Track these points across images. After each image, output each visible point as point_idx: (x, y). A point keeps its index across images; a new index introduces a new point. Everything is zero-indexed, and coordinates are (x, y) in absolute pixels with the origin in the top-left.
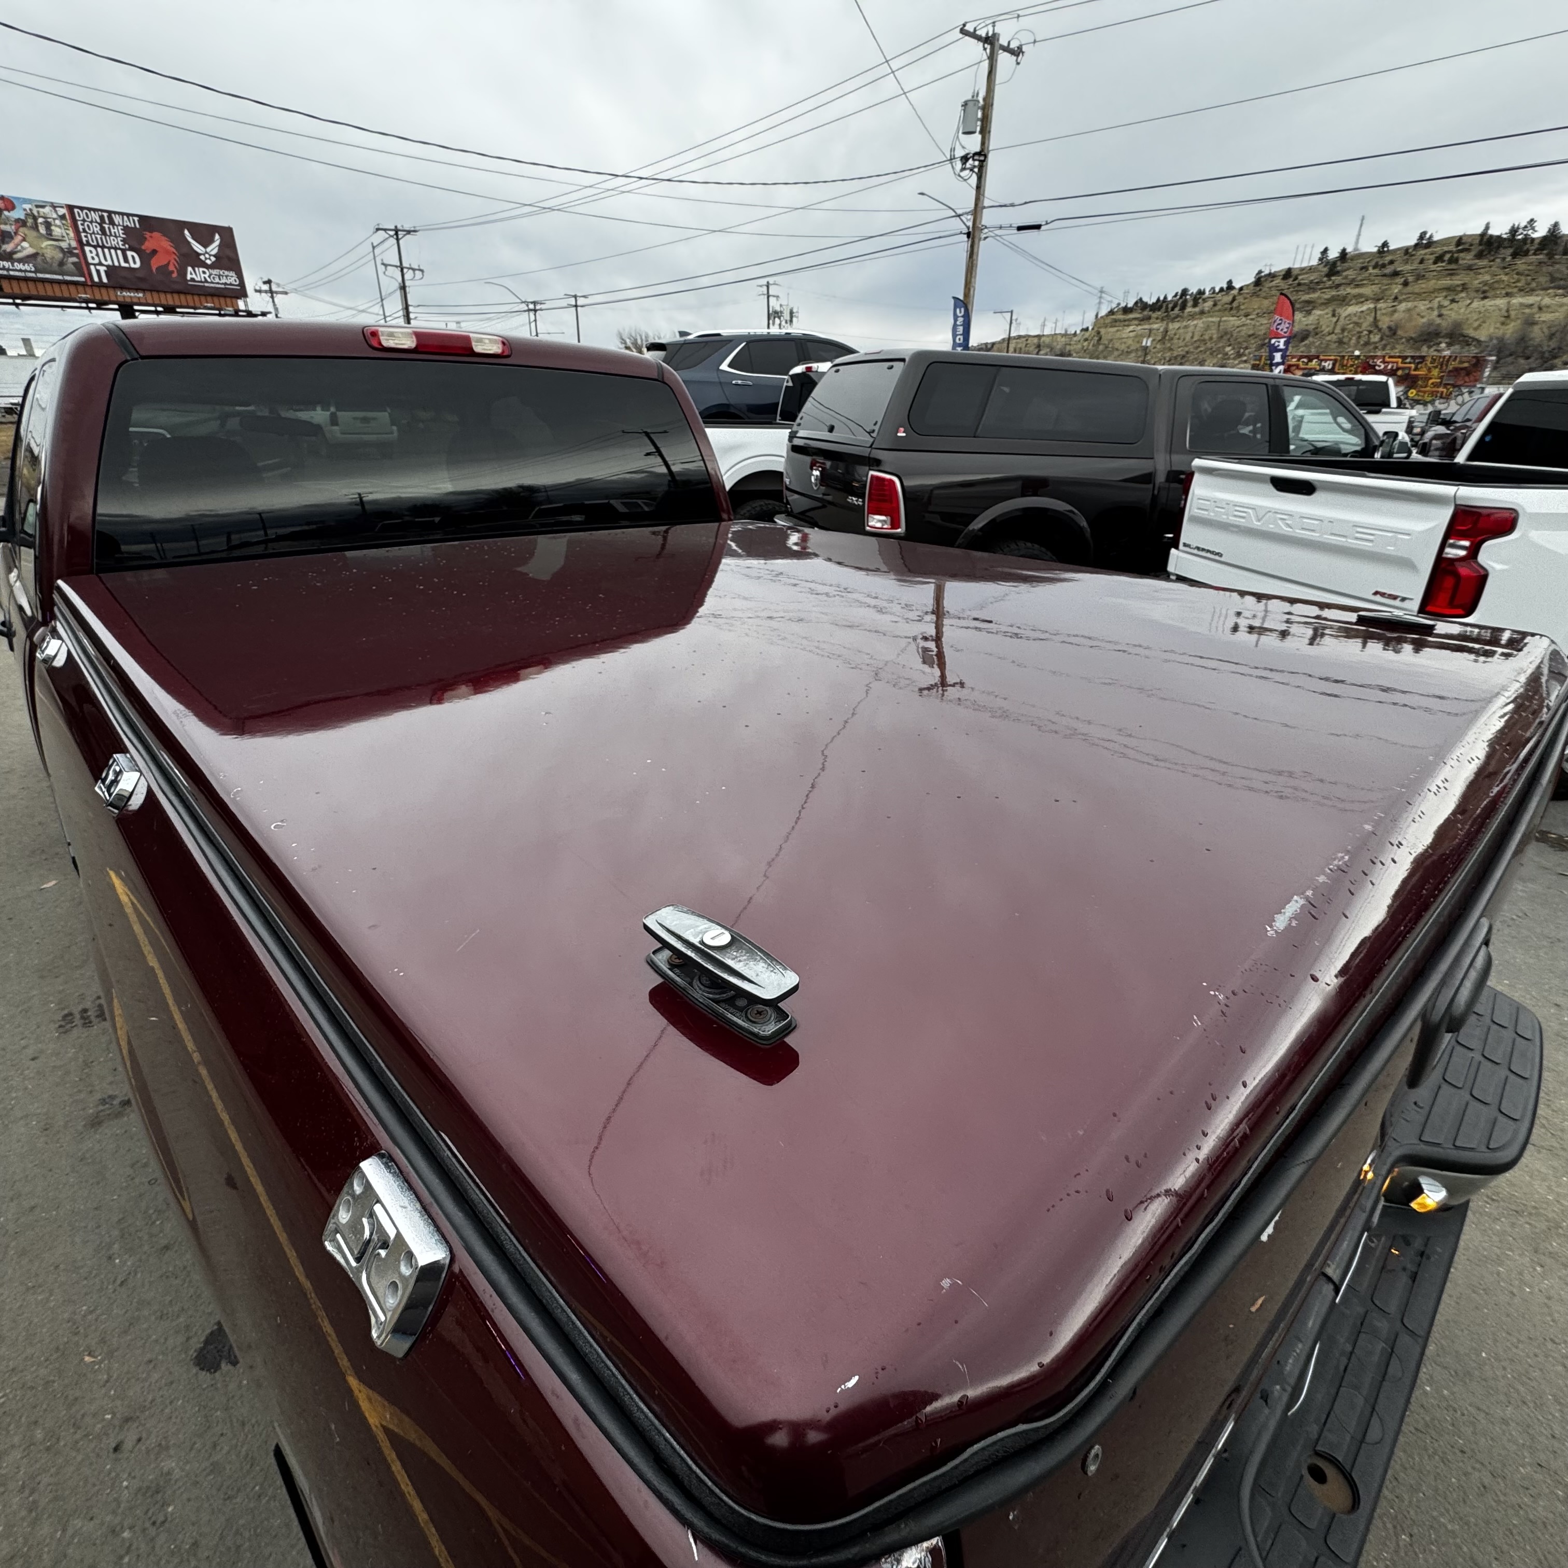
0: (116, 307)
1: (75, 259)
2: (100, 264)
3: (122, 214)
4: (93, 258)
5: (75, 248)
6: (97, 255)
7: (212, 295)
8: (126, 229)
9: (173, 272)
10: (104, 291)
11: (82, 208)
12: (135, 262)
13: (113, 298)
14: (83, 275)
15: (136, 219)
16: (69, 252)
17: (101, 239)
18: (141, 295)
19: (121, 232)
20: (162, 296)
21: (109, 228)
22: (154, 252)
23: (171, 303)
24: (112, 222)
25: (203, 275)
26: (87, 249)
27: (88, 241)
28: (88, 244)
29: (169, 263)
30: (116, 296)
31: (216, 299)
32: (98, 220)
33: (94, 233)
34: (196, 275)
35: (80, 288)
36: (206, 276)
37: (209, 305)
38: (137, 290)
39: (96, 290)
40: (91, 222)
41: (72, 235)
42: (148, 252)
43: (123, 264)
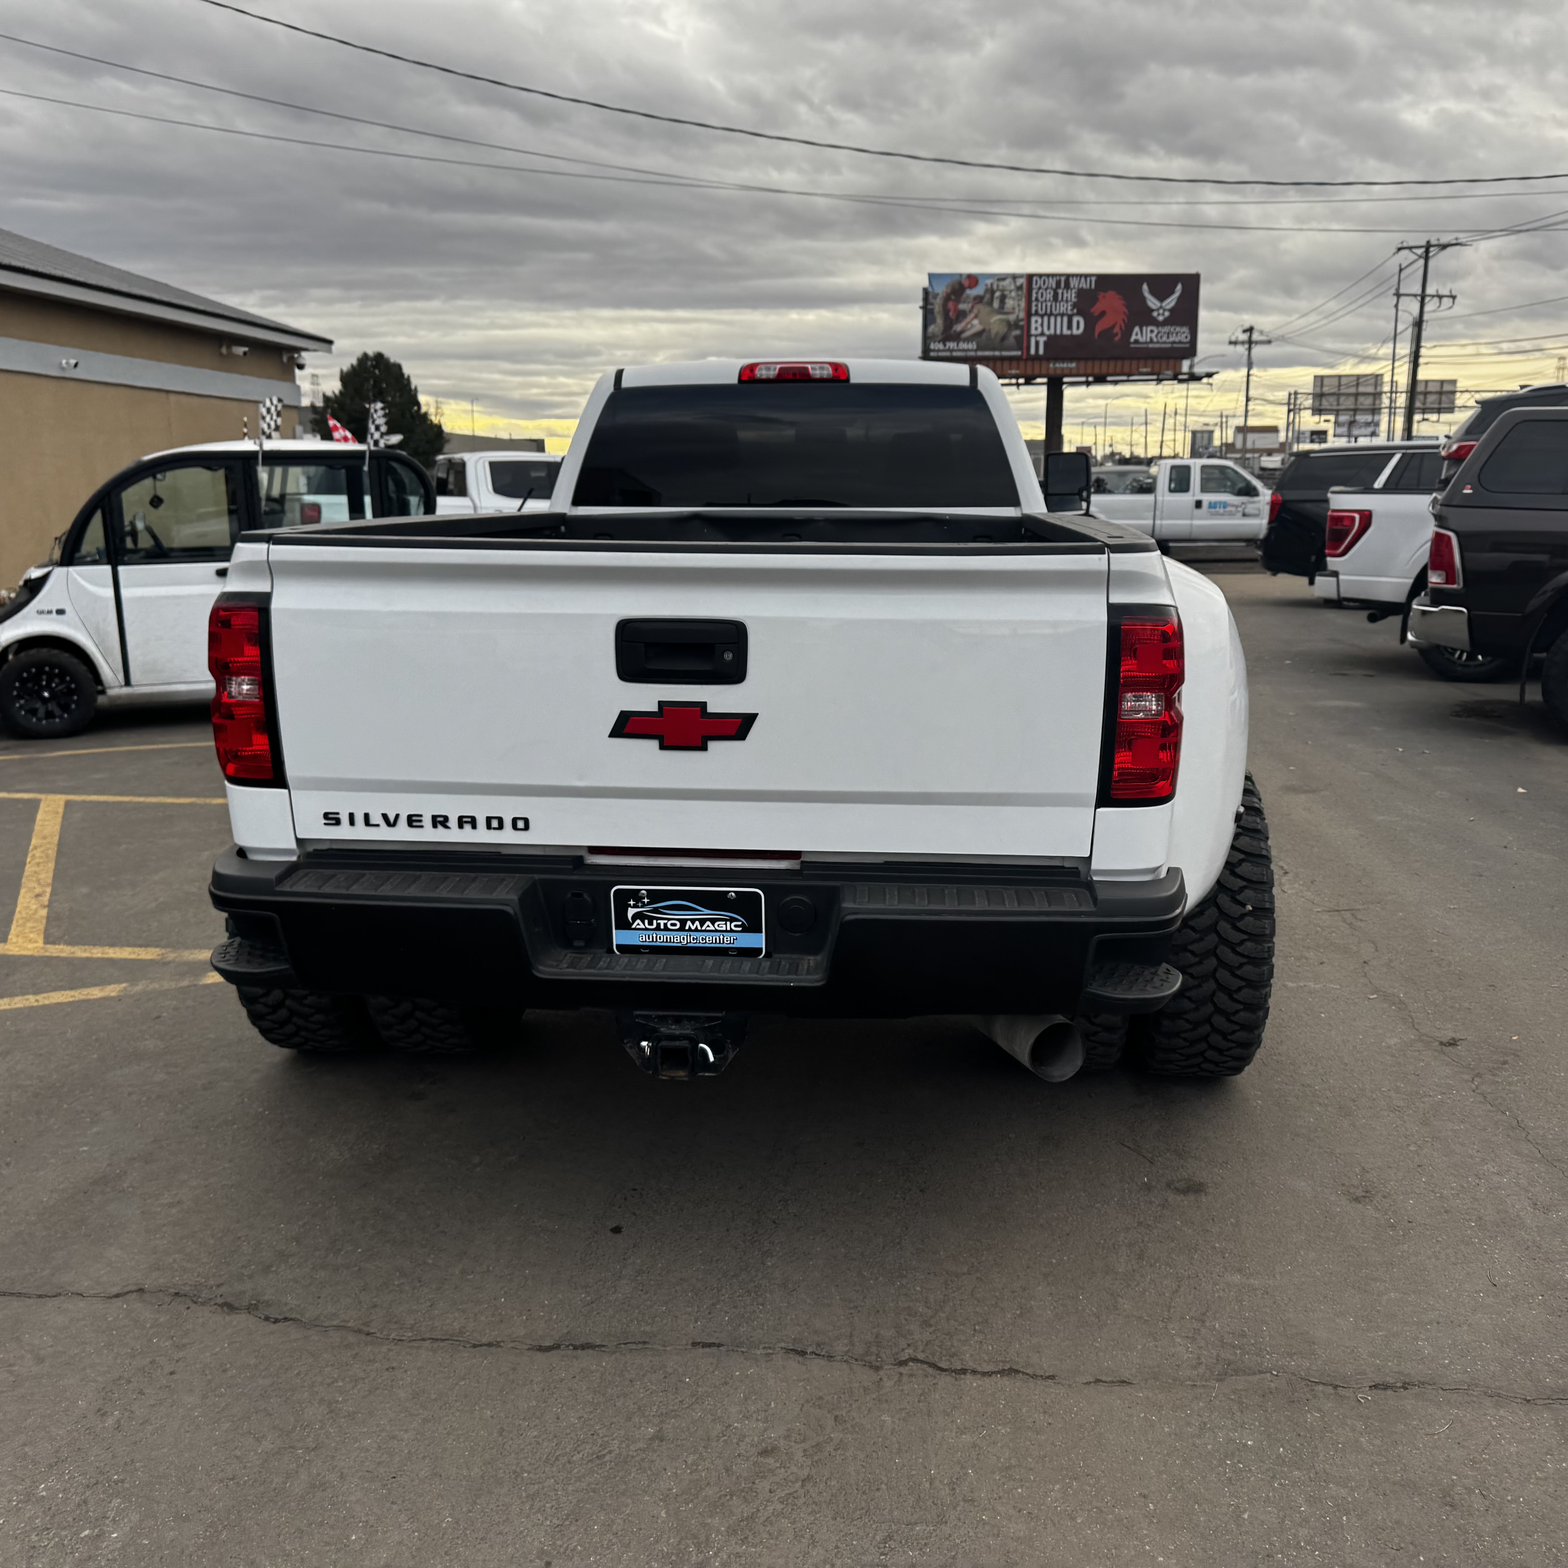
0: (1045, 380)
1: (1017, 332)
2: (1042, 334)
3: (1080, 276)
4: (1036, 329)
5: (1022, 320)
6: (1042, 325)
7: (1154, 358)
8: (1081, 292)
9: (1117, 334)
10: (1037, 364)
11: (1040, 276)
12: (1078, 327)
13: (1044, 372)
14: (1020, 348)
15: (1094, 279)
16: (1015, 325)
17: (1051, 306)
18: (1074, 365)
19: (1073, 295)
20: (1097, 363)
21: (1063, 294)
22: (1103, 314)
23: (1104, 370)
24: (1067, 286)
25: (1149, 335)
26: (1033, 319)
27: (1036, 311)
28: (1037, 313)
29: (1113, 326)
30: (1048, 369)
31: (1157, 363)
32: (1054, 286)
33: (1046, 301)
34: (1142, 335)
35: (1014, 363)
36: (1154, 335)
37: (1145, 370)
38: (1071, 360)
39: (1029, 363)
40: (1046, 289)
41: (1023, 304)
42: (1096, 314)
43: (1066, 332)
